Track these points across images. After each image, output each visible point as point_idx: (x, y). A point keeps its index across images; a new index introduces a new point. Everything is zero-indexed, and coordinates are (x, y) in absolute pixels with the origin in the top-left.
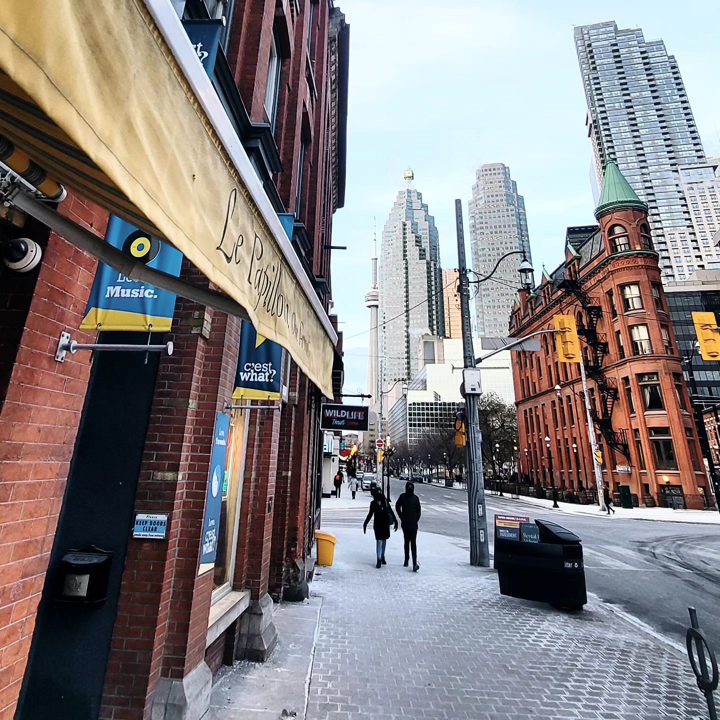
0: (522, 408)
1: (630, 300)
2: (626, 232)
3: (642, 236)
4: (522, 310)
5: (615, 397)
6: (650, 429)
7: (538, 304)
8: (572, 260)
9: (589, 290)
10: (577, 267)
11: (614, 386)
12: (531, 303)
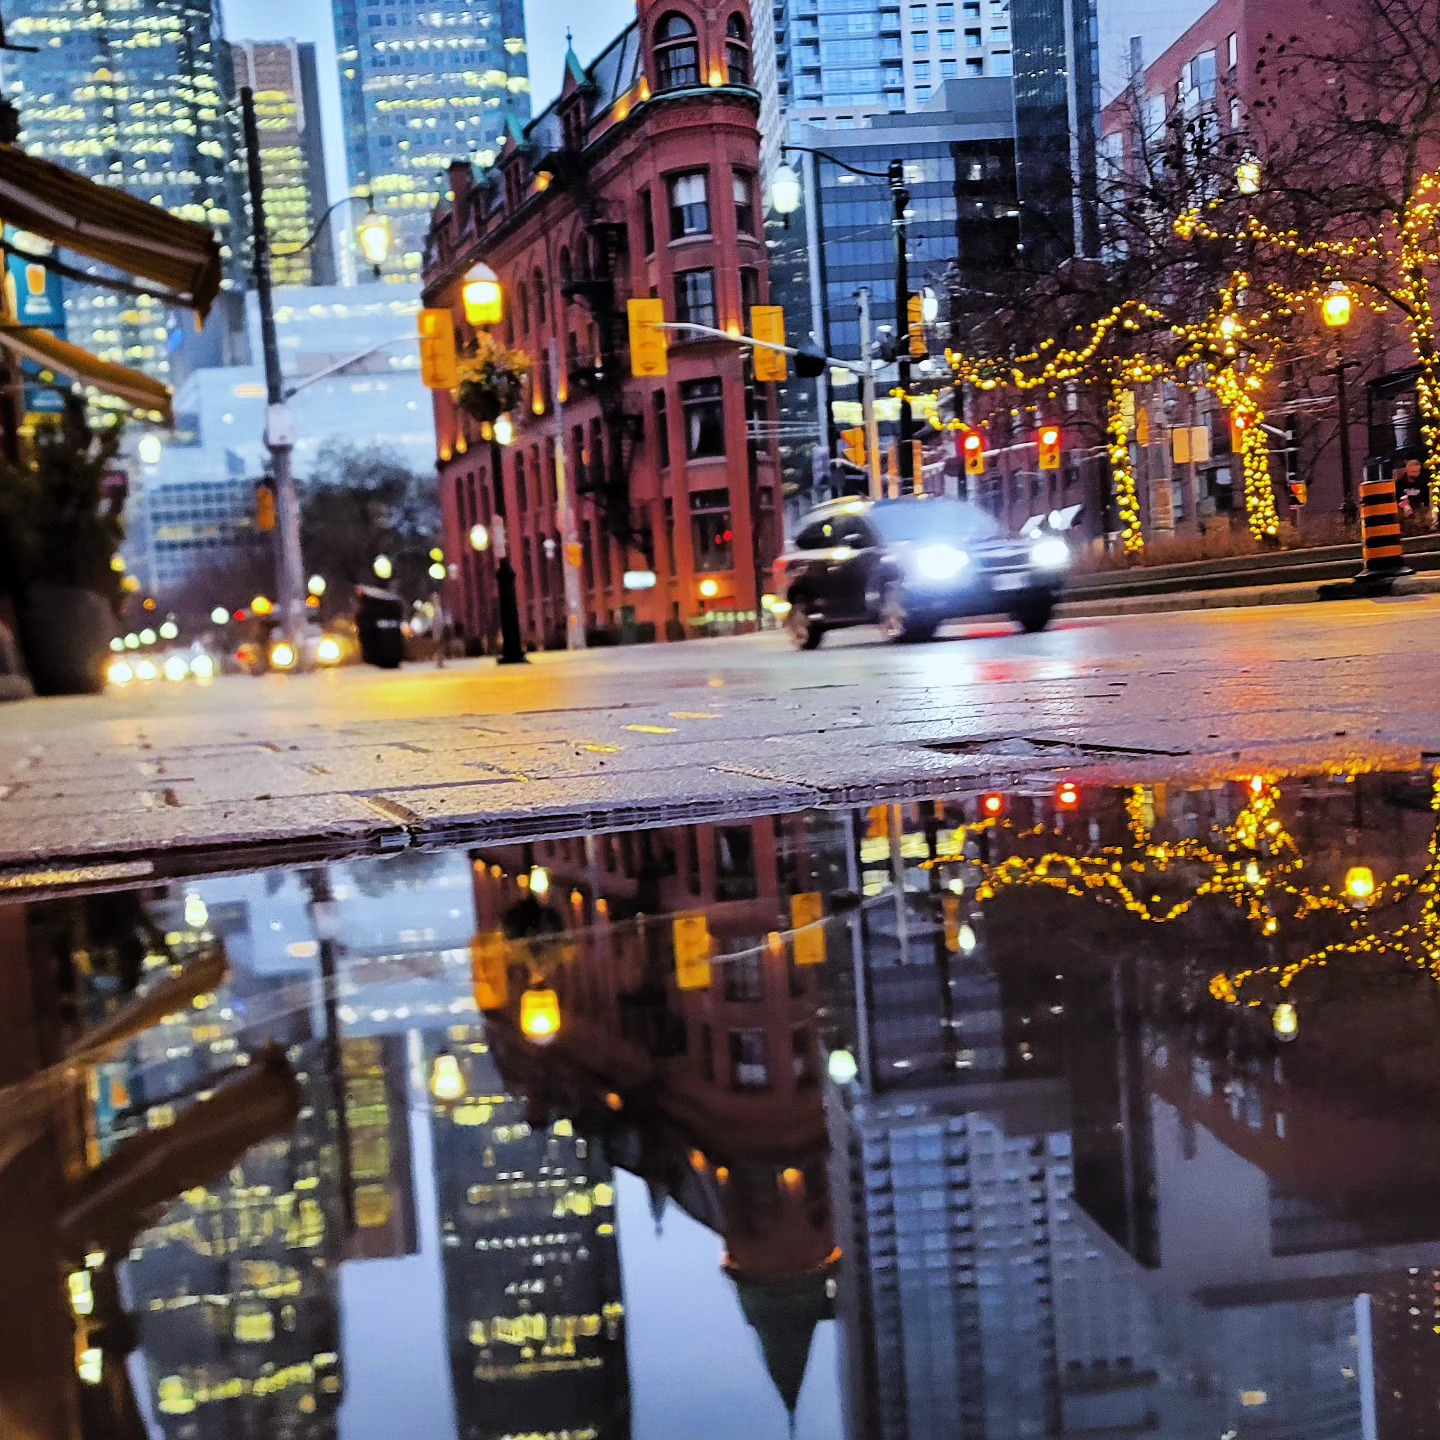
0: (453, 473)
1: (685, 210)
2: (693, 34)
3: (729, 45)
4: (455, 219)
5: (638, 437)
6: (694, 496)
7: (493, 208)
8: (574, 97)
9: (605, 181)
10: (583, 115)
11: (635, 412)
12: (477, 205)
